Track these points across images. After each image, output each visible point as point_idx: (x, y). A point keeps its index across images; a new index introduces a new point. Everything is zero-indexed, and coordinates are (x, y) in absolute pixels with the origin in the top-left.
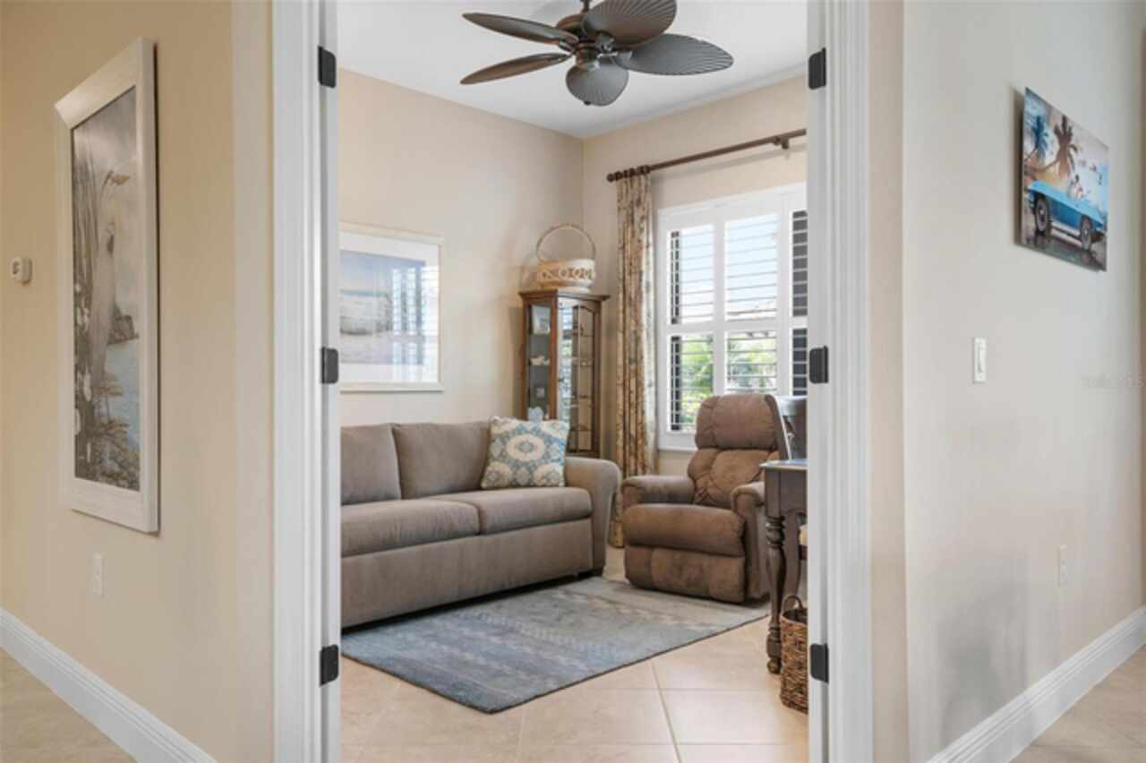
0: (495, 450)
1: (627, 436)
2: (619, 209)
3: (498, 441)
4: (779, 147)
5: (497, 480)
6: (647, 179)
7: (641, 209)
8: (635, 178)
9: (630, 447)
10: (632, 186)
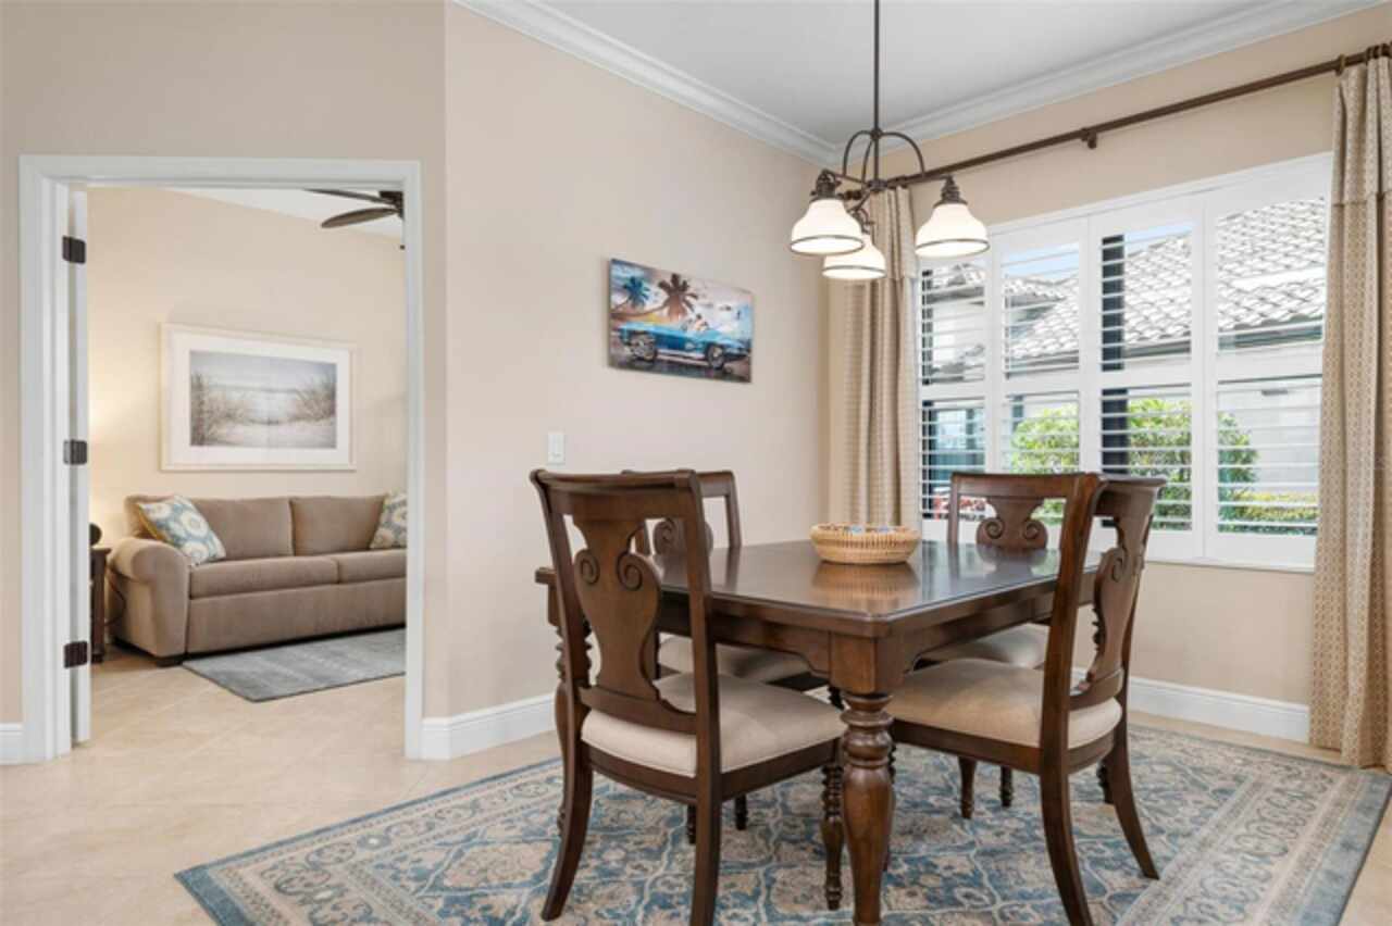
0: (383, 519)
3: (387, 511)
5: (381, 542)
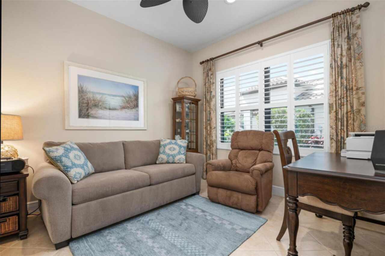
1: (207, 144)
2: (204, 73)
3: (162, 147)
4: (259, 46)
5: (162, 161)
6: (213, 62)
7: (211, 72)
8: (209, 62)
9: (208, 148)
10: (208, 65)
